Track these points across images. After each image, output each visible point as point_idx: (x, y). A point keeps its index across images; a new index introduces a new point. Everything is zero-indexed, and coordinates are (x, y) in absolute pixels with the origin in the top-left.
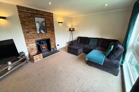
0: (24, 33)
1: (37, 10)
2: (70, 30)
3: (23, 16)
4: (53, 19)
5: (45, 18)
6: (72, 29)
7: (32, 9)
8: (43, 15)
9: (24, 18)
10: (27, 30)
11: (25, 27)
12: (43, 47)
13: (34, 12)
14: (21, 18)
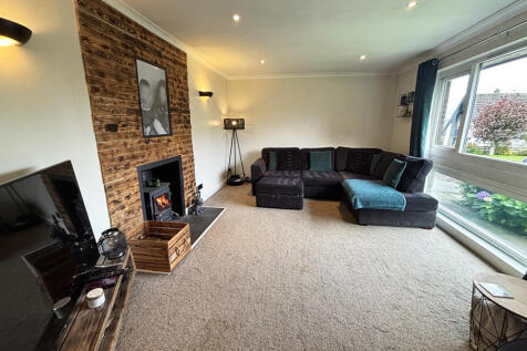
0: (97, 128)
1: (144, 30)
2: (227, 125)
3: (97, 43)
4: (186, 78)
5: (165, 69)
6: (234, 123)
7: (129, 21)
8: (159, 55)
9: (102, 55)
10: (108, 118)
11: (102, 101)
12: (159, 201)
13: (135, 33)
14: (90, 51)
